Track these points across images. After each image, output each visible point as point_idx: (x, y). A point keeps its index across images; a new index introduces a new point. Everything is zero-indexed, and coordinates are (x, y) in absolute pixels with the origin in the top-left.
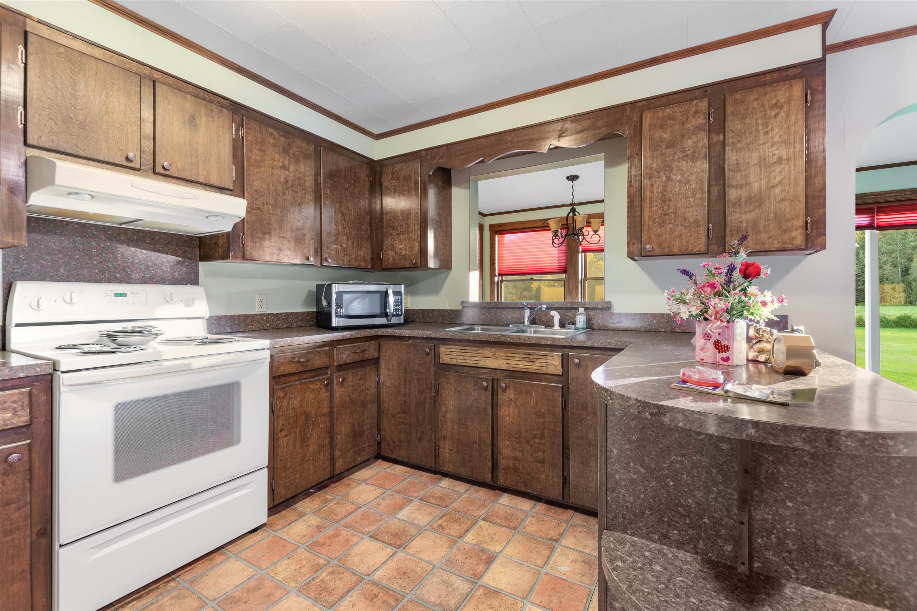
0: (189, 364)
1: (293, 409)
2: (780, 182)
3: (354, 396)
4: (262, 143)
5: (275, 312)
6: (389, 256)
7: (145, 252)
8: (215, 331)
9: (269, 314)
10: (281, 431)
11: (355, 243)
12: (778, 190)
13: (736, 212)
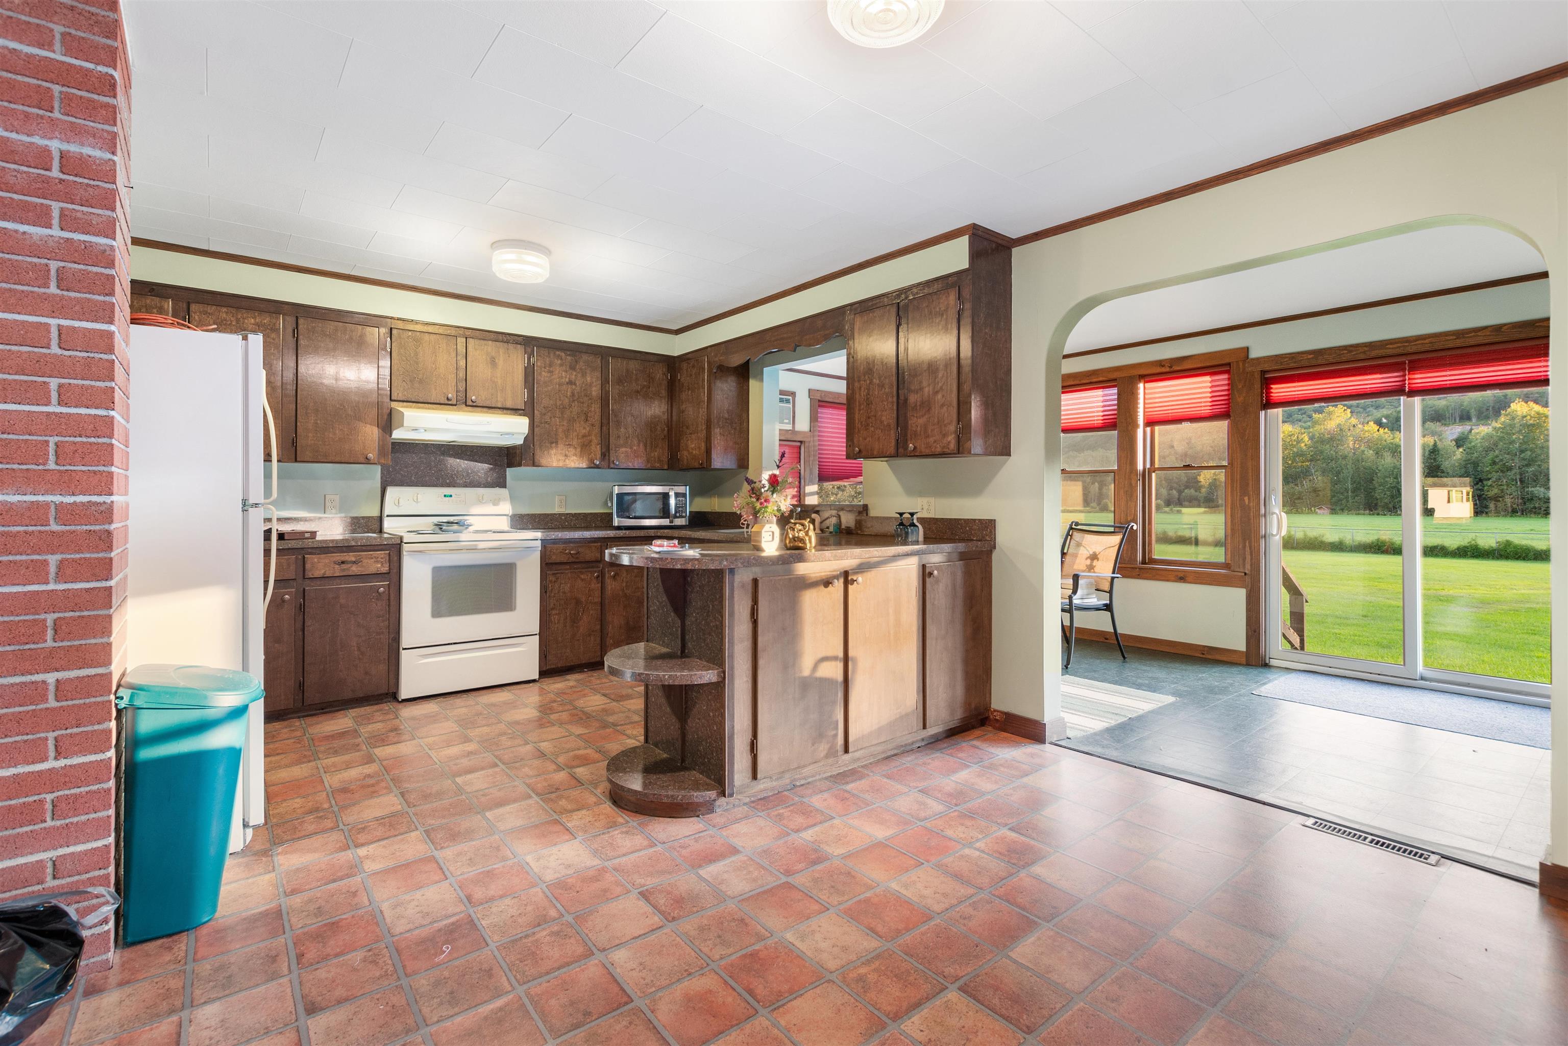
0: (476, 545)
1: (564, 593)
2: (941, 388)
3: (628, 592)
4: (550, 366)
5: (573, 512)
6: (684, 455)
7: (466, 462)
8: (518, 527)
9: (567, 514)
10: (553, 609)
11: (648, 445)
12: (939, 396)
13: (913, 416)
